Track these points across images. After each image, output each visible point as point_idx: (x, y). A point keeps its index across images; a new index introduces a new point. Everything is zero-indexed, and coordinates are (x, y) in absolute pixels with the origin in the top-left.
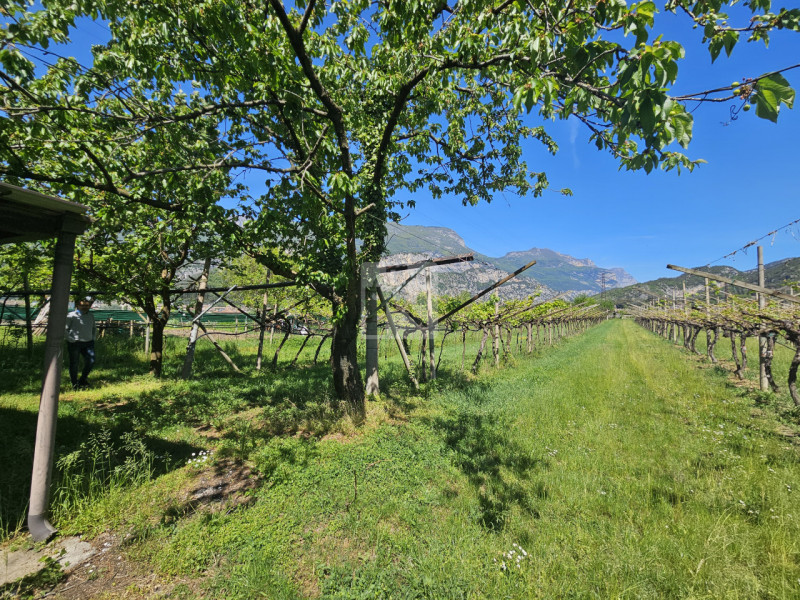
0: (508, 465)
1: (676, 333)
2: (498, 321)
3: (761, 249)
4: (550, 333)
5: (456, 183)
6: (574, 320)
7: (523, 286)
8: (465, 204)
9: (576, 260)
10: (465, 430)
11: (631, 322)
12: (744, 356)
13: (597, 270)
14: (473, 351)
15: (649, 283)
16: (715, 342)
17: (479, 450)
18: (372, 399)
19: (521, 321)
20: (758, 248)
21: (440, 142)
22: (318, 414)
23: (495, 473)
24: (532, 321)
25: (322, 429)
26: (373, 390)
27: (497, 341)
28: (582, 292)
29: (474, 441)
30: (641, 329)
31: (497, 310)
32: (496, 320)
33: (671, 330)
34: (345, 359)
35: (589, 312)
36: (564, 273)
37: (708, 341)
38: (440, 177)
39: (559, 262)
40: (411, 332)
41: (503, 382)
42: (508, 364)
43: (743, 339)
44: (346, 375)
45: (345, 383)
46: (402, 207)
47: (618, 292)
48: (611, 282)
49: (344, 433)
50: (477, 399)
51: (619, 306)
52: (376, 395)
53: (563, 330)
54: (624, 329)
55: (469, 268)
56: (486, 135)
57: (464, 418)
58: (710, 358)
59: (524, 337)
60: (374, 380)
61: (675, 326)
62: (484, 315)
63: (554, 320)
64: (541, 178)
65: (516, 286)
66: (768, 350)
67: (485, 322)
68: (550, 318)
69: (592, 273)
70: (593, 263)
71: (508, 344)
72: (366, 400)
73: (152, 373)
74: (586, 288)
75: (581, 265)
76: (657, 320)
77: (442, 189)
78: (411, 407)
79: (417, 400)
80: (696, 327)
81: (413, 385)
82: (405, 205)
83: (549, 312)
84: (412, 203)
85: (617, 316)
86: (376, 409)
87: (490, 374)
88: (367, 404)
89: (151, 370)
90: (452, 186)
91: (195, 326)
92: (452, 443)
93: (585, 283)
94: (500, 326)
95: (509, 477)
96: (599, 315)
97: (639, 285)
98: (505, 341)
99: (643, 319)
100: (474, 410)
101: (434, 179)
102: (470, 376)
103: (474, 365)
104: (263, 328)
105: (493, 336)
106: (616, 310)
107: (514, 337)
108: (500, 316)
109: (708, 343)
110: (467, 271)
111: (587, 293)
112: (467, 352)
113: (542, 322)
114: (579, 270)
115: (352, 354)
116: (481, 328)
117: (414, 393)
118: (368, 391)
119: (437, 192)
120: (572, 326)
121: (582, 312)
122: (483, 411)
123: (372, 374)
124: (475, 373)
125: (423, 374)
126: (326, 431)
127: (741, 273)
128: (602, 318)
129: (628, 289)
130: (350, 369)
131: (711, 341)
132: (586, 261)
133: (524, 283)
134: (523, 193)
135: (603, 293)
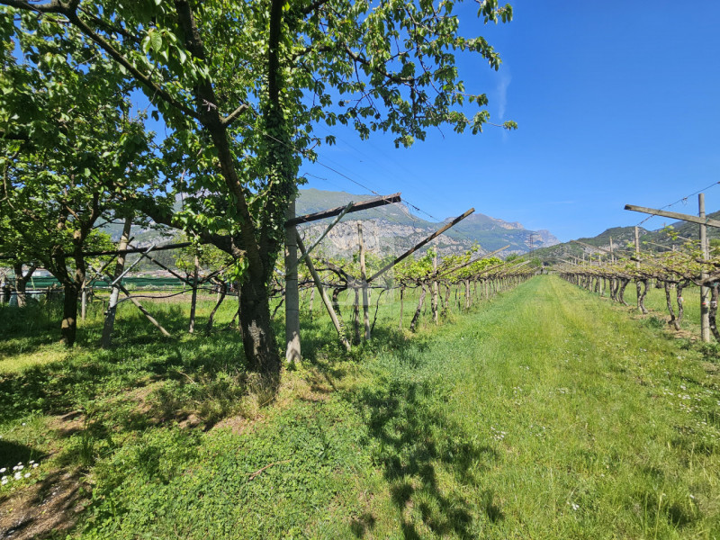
0: (447, 459)
1: (602, 286)
2: (436, 277)
3: (703, 197)
4: (486, 288)
5: (384, 117)
6: (507, 276)
7: (461, 248)
8: (397, 146)
9: (507, 224)
10: (395, 404)
11: (556, 277)
12: (680, 307)
13: (525, 233)
14: (411, 308)
15: (571, 243)
16: (645, 293)
17: (409, 437)
18: (292, 367)
19: (459, 277)
20: (699, 195)
21: (358, 59)
22: (220, 391)
23: (428, 475)
24: (470, 278)
25: (220, 411)
26: (294, 357)
27: (436, 298)
28: (512, 252)
29: (404, 422)
30: (567, 283)
31: (434, 267)
32: (433, 277)
33: (597, 284)
34: (254, 324)
35: (521, 269)
36: (496, 235)
37: (638, 292)
38: (366, 112)
39: (492, 225)
40: (341, 290)
41: (441, 339)
42: (447, 320)
43: (679, 289)
44: (257, 344)
45: (256, 352)
46: (319, 143)
47: (543, 252)
48: (538, 242)
49: (244, 416)
50: (413, 361)
51: (546, 264)
52: (298, 364)
53: (498, 286)
54: (551, 283)
55: (412, 232)
56: (414, 51)
57: (395, 388)
58: (640, 309)
59: (463, 293)
60: (295, 345)
61: (601, 280)
62: (422, 272)
63: (489, 276)
64: (482, 101)
65: (454, 248)
66: (712, 300)
67: (423, 279)
68: (486, 274)
69: (521, 235)
70: (523, 226)
71: (446, 300)
72: (284, 369)
73: (62, 342)
74: (517, 248)
75: (511, 228)
76: (581, 274)
77: (369, 126)
78: (339, 375)
79: (346, 365)
80: (623, 279)
81: (344, 348)
82: (323, 141)
83: (486, 269)
84: (330, 140)
85: (544, 272)
86: (294, 381)
87: (429, 333)
88: (284, 373)
89: (61, 339)
90: (379, 121)
91: (115, 290)
92: (376, 427)
93: (515, 244)
94: (439, 283)
95: (447, 482)
96: (528, 271)
97: (562, 245)
98: (444, 297)
99: (568, 274)
100: (408, 375)
101: (359, 115)
102: (408, 334)
103: (413, 322)
104: (195, 290)
105: (432, 292)
106: (543, 267)
107: (453, 294)
108: (438, 272)
109: (639, 295)
110: (410, 236)
111: (517, 253)
112: (405, 309)
113: (479, 279)
114: (510, 233)
115: (263, 318)
116: (419, 285)
117: (345, 357)
118: (288, 359)
119: (364, 130)
120: (506, 282)
121: (515, 268)
122: (417, 377)
123: (291, 339)
124: (414, 331)
125: (357, 336)
126: (224, 414)
127: (649, 233)
128: (531, 274)
129: (552, 249)
130: (261, 336)
131: (641, 292)
132: (515, 225)
133: (461, 245)
134: (460, 131)
135: (531, 252)
